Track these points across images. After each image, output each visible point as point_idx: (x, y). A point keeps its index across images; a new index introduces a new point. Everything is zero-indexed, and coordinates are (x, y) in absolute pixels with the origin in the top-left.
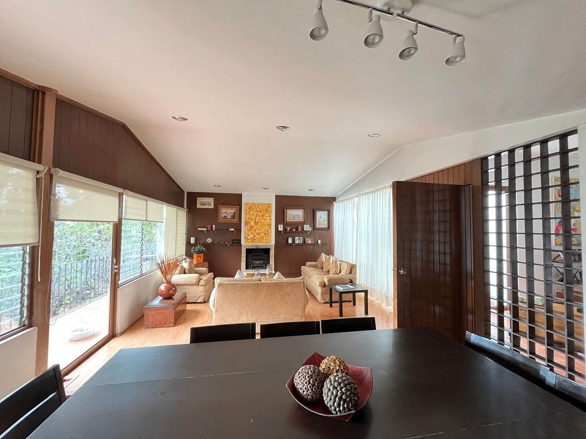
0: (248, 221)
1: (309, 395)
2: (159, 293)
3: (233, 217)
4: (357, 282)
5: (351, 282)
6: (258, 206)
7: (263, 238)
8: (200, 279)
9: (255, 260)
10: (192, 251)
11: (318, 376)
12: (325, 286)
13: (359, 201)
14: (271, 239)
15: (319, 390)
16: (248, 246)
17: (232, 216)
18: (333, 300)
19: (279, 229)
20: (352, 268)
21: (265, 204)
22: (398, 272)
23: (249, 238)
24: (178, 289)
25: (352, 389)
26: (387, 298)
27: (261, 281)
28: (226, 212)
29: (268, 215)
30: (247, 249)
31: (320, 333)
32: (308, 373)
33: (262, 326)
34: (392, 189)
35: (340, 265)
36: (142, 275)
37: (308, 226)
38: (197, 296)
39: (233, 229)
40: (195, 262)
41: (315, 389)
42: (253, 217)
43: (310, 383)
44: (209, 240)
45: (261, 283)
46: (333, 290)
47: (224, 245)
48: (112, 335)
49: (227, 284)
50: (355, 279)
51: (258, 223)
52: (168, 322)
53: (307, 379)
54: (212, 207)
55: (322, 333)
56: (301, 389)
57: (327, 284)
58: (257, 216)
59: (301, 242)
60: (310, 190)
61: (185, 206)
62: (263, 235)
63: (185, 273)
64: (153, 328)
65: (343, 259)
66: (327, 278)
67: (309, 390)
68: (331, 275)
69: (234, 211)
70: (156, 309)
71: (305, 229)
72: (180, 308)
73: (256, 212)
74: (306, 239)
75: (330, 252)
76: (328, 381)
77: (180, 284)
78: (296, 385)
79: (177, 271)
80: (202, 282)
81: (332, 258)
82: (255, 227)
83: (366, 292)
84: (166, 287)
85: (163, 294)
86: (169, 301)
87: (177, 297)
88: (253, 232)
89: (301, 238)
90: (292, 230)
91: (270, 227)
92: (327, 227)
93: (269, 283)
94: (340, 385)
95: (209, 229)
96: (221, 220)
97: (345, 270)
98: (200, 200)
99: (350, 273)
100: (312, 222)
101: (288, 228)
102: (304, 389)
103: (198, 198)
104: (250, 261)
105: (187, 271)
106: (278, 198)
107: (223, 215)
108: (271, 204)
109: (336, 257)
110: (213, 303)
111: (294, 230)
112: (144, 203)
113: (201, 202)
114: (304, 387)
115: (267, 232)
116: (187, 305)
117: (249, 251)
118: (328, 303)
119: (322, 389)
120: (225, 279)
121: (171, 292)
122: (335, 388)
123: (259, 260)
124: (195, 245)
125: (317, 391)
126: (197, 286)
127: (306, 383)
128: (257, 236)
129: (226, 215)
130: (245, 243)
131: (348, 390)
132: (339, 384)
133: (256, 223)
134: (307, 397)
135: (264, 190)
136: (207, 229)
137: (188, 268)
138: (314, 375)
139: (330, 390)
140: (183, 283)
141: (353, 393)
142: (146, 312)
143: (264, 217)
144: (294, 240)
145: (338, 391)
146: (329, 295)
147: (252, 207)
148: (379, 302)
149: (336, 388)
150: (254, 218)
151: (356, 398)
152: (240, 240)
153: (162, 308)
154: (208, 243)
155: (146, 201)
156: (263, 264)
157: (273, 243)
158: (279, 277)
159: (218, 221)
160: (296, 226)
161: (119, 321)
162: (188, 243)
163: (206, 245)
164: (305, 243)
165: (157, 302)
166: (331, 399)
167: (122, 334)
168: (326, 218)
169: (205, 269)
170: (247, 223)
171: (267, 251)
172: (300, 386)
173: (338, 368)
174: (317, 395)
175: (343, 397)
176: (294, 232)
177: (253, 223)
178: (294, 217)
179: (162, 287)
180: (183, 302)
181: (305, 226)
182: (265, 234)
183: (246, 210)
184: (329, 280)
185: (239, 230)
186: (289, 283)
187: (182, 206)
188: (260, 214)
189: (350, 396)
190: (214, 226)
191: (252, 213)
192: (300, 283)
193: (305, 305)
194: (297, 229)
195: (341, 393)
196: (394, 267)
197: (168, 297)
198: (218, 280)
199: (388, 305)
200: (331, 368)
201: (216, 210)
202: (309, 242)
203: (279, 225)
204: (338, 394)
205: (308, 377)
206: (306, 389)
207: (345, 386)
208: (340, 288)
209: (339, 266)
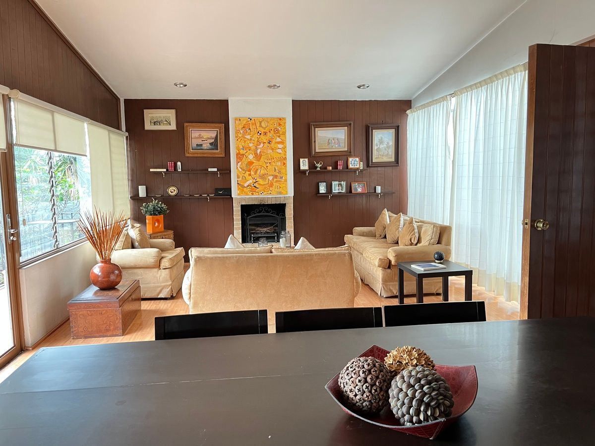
0: (242, 152)
1: (365, 401)
2: (92, 278)
3: (214, 145)
4: (453, 258)
5: (440, 258)
6: (260, 123)
7: (271, 185)
8: (162, 258)
9: (257, 225)
10: (143, 210)
11: (381, 371)
12: (389, 267)
13: (459, 104)
14: (286, 187)
15: (382, 393)
16: (245, 199)
17: (211, 144)
18: (405, 292)
19: (302, 168)
20: (443, 234)
21: (272, 119)
22: (532, 226)
23: (246, 185)
24: (124, 273)
25: (440, 388)
26: (509, 287)
27: (271, 252)
28: (200, 137)
29: (278, 140)
30: (242, 206)
31: (381, 326)
32: (364, 367)
33: (278, 315)
34: (527, 72)
35: (420, 228)
36: (58, 250)
37: (357, 159)
38: (158, 287)
39: (215, 170)
40: (149, 230)
41: (376, 391)
42: (251, 145)
43: (366, 382)
44: (172, 191)
45: (271, 256)
46: (405, 274)
47: (200, 198)
48: (20, 349)
49: (212, 259)
50: (449, 252)
51: (261, 155)
52: (112, 328)
53: (362, 375)
54: (173, 127)
55: (386, 326)
56: (351, 391)
57: (393, 263)
58: (259, 142)
59: (344, 191)
60: (359, 87)
61: (124, 128)
62: (271, 178)
63: (133, 247)
64: (86, 338)
65: (426, 218)
66: (395, 251)
67: (364, 392)
68: (401, 247)
69: (214, 135)
70: (88, 305)
71: (351, 166)
72: (130, 307)
73: (256, 136)
74: (353, 185)
75: (399, 207)
76: (398, 377)
77: (127, 266)
78: (342, 386)
79: (119, 244)
80: (165, 263)
81: (403, 218)
82: (256, 163)
83: (468, 275)
84: (102, 269)
85: (98, 281)
86: (110, 293)
87: (123, 288)
88: (252, 173)
89: (344, 183)
90: (326, 168)
91: (284, 164)
92: (393, 159)
93: (288, 256)
94: (420, 382)
95: (171, 169)
96: (190, 152)
97: (429, 238)
98: (150, 115)
99: (439, 242)
100: (364, 153)
101: (319, 165)
102: (357, 391)
103: (145, 111)
104: (249, 227)
105: (137, 244)
106: (298, 106)
107: (194, 143)
108: (284, 119)
109: (411, 216)
110: (188, 291)
111: (330, 168)
112: (49, 116)
113: (152, 118)
114: (357, 388)
115: (279, 172)
116: (142, 302)
117: (247, 210)
118: (396, 297)
119: (387, 392)
120: (206, 250)
121: (113, 277)
122: (410, 386)
123: (266, 225)
124: (148, 199)
125: (378, 395)
126: (156, 270)
127: (360, 381)
128: (261, 182)
129: (199, 142)
130: (239, 195)
131: (434, 390)
132: (418, 380)
133: (258, 157)
134: (362, 404)
135: (271, 90)
136: (167, 170)
137: (138, 239)
138: (372, 370)
139: (401, 390)
140: (132, 264)
141: (441, 394)
142: (73, 311)
143: (273, 145)
144: (329, 188)
145: (417, 390)
146: (397, 284)
147: (248, 125)
148: (492, 295)
149: (413, 386)
150: (253, 148)
151: (447, 403)
152: (228, 191)
153: (99, 303)
154: (170, 196)
155: (52, 112)
156: (274, 233)
157: (291, 193)
158: (304, 247)
159: (187, 155)
160: (334, 160)
161: (28, 324)
162: (135, 198)
163: (166, 199)
164: (351, 192)
165: (90, 294)
166: (403, 404)
167: (36, 346)
168: (392, 143)
169: (168, 242)
170: (240, 157)
171: (280, 208)
172: (350, 388)
173: (415, 362)
174: (380, 400)
175: (425, 399)
176: (330, 171)
177: (251, 157)
178: (329, 143)
179: (97, 270)
180: (133, 297)
181: (350, 159)
182: (276, 177)
183: (237, 132)
184: (398, 256)
185: (226, 171)
186: (323, 255)
187: (118, 127)
188: (264, 139)
189: (436, 399)
190: (179, 164)
191: (248, 137)
192: (344, 254)
193: (354, 296)
194: (335, 166)
195: (420, 392)
196: (525, 217)
197: (108, 286)
198: (194, 253)
199: (509, 299)
200: (404, 362)
201: (180, 133)
202: (359, 190)
203: (301, 160)
204: (417, 394)
205: (364, 372)
206: (359, 390)
207: (429, 383)
208: (418, 268)
209: (416, 230)
